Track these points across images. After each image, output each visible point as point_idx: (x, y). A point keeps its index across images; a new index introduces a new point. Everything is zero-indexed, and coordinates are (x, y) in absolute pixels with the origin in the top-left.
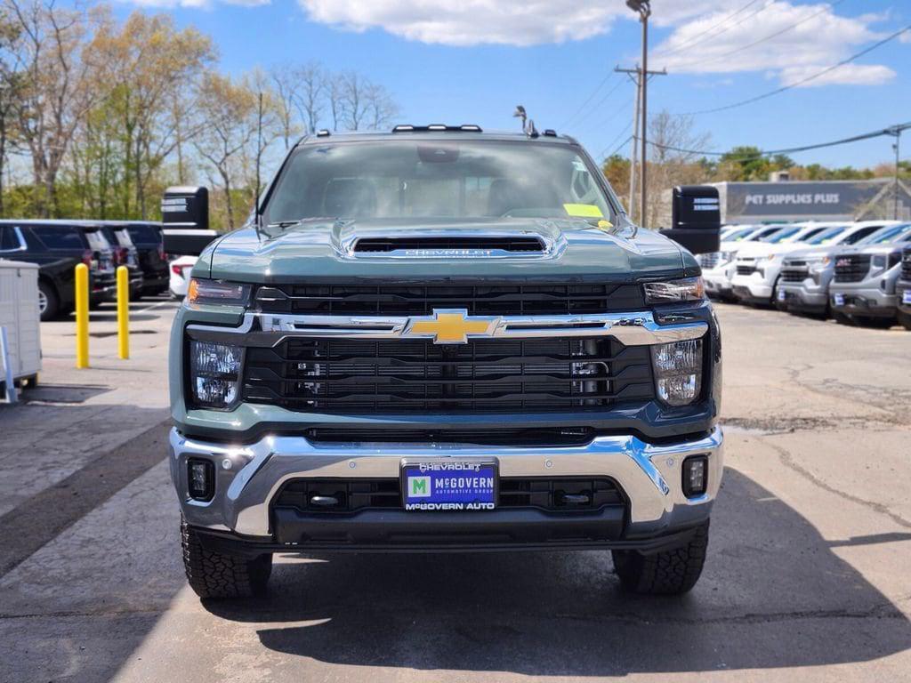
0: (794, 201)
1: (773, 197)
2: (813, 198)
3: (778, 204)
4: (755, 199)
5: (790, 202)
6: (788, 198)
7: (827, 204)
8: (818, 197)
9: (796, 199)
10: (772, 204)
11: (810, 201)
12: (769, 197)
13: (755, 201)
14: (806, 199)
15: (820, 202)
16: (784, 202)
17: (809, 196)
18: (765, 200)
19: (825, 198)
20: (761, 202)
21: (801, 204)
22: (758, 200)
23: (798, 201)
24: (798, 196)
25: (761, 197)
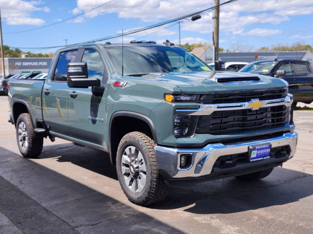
0: (32, 65)
1: (25, 63)
2: (38, 63)
3: (27, 66)
4: (19, 64)
5: (31, 65)
6: (30, 64)
7: (43, 66)
8: (40, 63)
9: (33, 64)
10: (25, 66)
11: (37, 65)
12: (23, 63)
13: (19, 65)
14: (36, 64)
15: (41, 65)
16: (29, 65)
17: (37, 63)
18: (22, 64)
19: (42, 63)
20: (21, 65)
21: (35, 66)
22: (20, 64)
23: (34, 65)
24: (33, 63)
25: (20, 63)
